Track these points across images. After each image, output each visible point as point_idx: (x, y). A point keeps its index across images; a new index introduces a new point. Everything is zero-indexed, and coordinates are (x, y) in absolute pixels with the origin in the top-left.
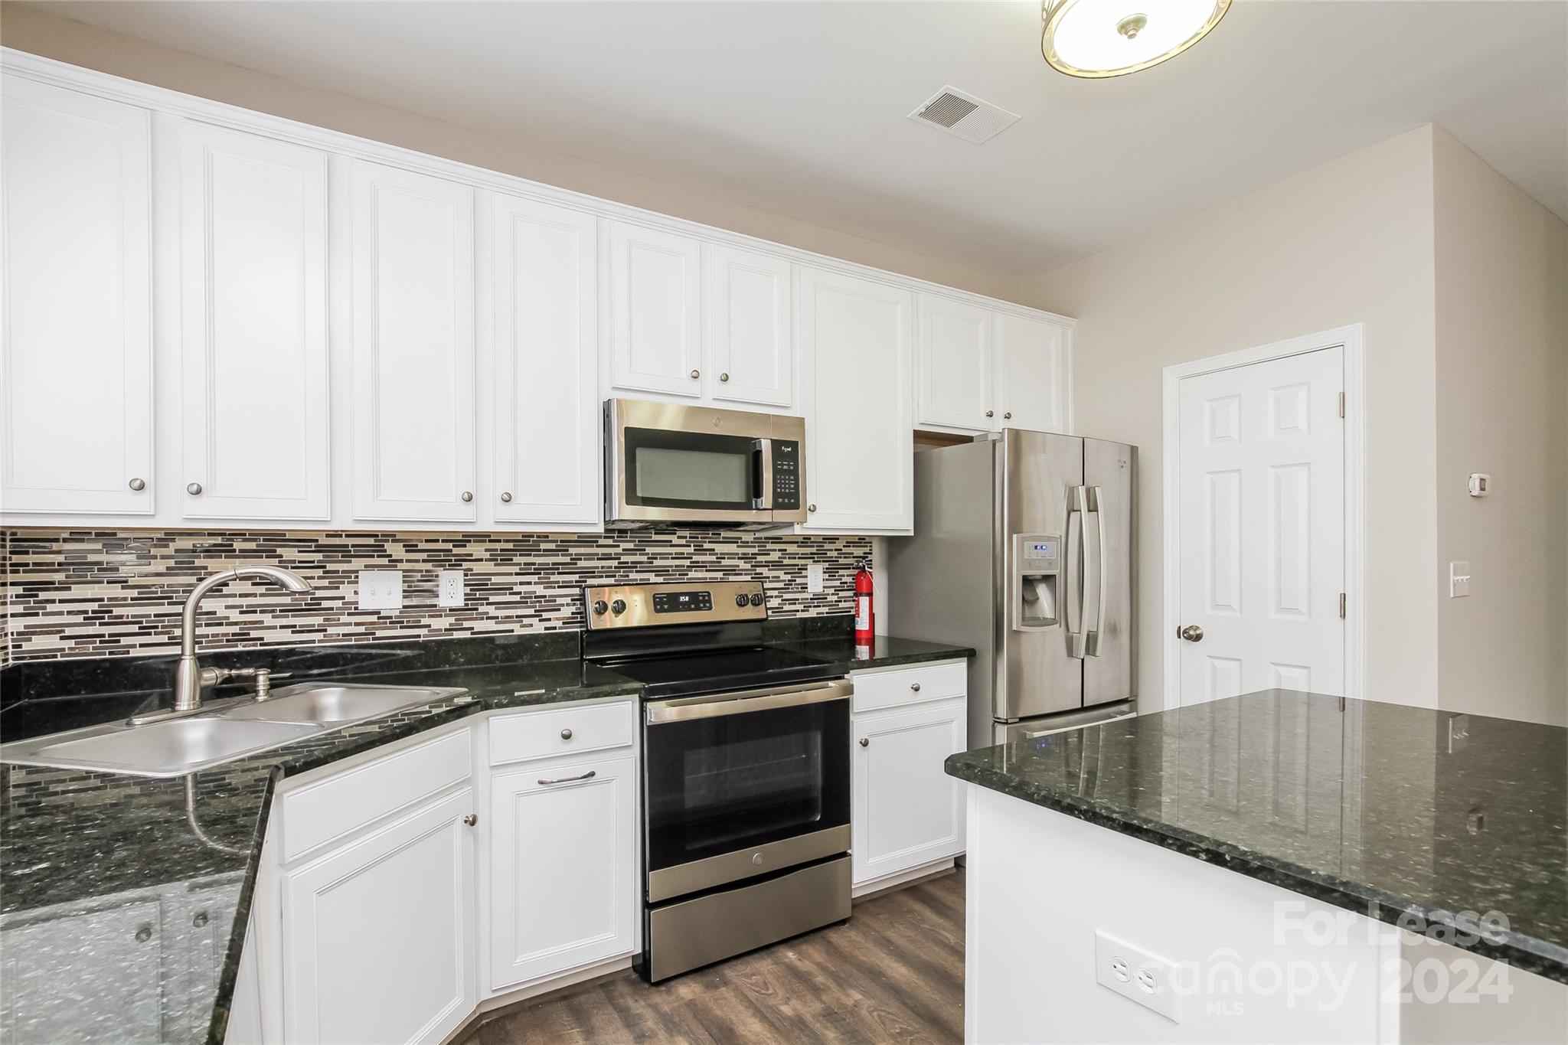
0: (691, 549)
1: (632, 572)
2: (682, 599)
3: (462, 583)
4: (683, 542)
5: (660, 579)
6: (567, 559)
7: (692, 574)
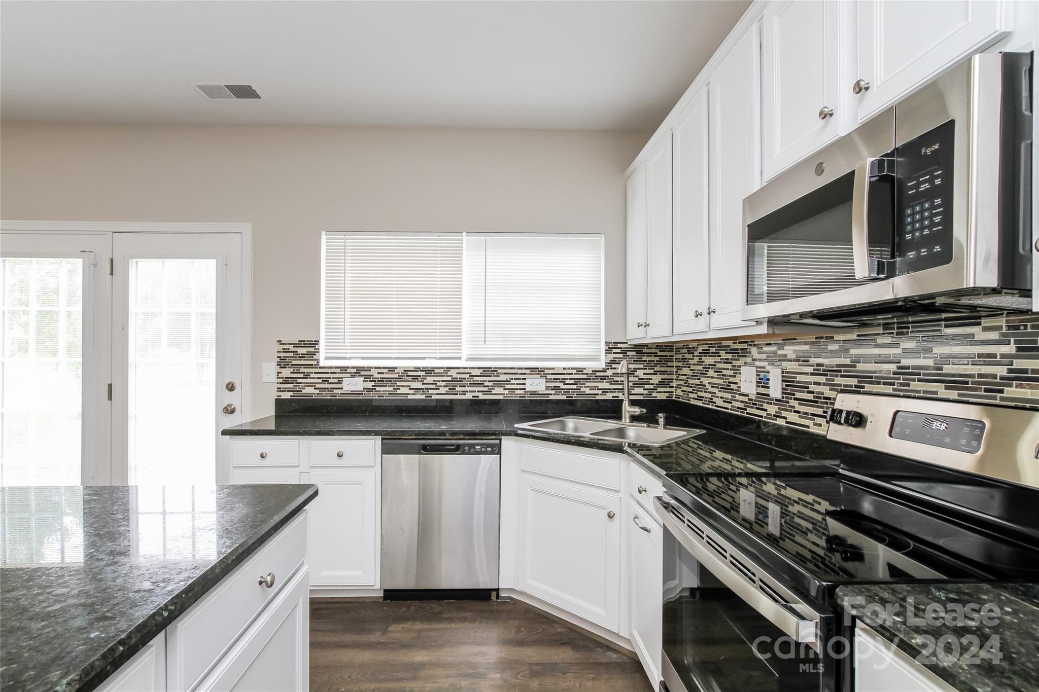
0: (1011, 349)
1: (914, 380)
2: (936, 425)
3: (780, 379)
4: (994, 335)
5: (954, 394)
6: (847, 361)
7: (1012, 391)
